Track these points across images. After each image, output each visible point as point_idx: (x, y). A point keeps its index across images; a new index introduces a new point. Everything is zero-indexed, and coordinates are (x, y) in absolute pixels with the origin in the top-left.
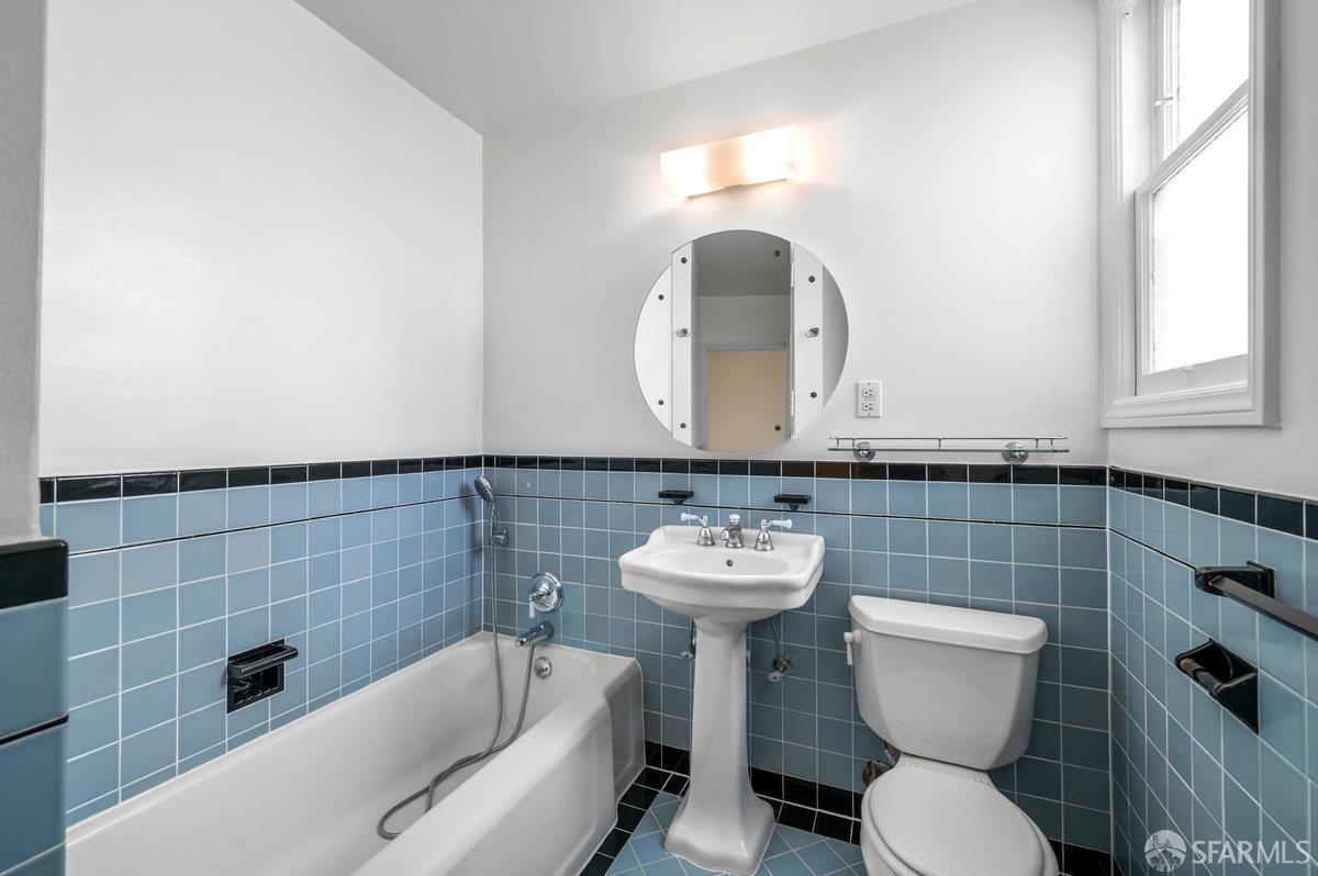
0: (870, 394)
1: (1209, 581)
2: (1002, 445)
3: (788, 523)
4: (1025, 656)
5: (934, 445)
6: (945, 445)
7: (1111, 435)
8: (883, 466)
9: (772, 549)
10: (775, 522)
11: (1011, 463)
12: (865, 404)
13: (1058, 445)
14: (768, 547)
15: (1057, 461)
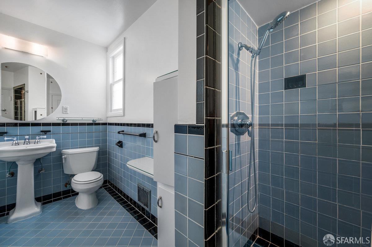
0: (66, 109)
1: (119, 133)
2: (92, 119)
3: (45, 137)
4: (97, 151)
5: (81, 119)
6: (83, 119)
7: (108, 118)
8: (69, 123)
9: (40, 143)
10: (41, 137)
11: (94, 122)
12: (65, 110)
13: (101, 119)
14: (39, 143)
15: (101, 122)
